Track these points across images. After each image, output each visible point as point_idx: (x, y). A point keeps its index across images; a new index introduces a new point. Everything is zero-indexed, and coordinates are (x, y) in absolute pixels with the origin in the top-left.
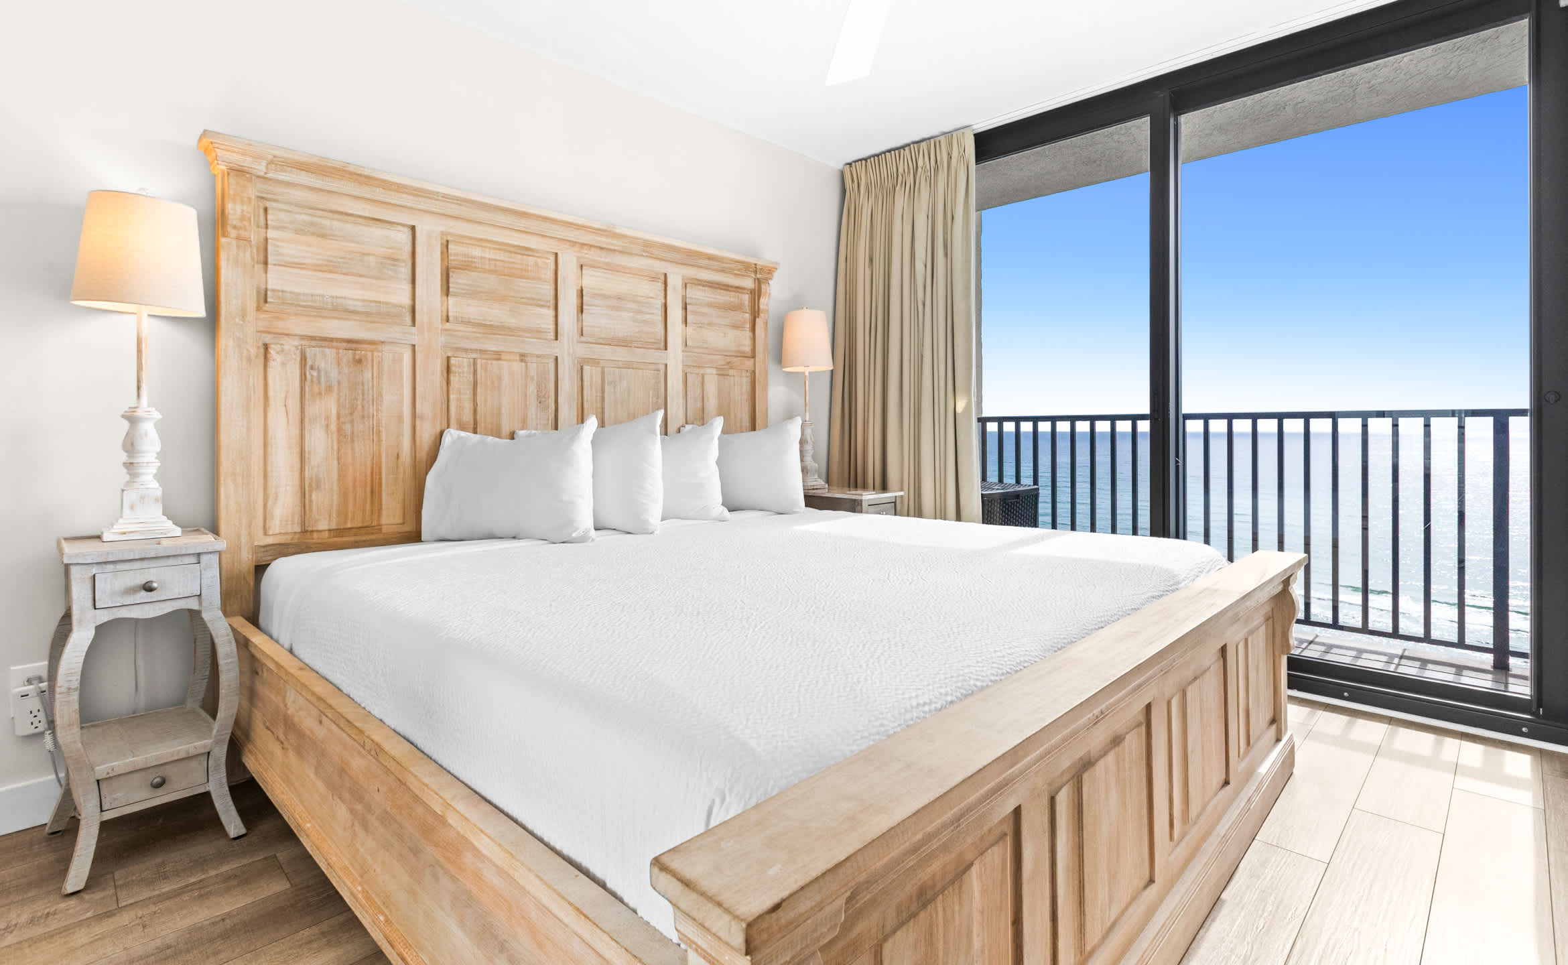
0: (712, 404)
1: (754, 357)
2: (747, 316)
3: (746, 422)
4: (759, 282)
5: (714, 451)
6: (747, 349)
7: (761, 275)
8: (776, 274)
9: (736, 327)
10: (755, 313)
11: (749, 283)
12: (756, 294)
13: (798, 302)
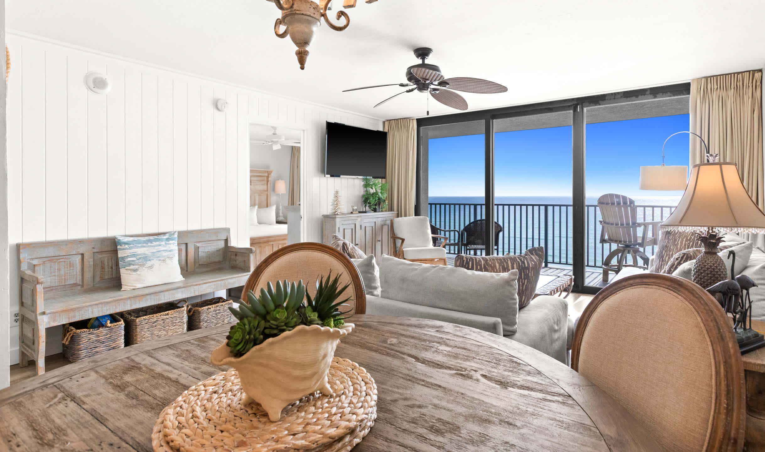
0: (257, 202)
1: (267, 191)
2: (266, 182)
3: (266, 206)
4: (269, 174)
5: (256, 213)
6: (266, 189)
7: (269, 173)
8: (273, 172)
9: (262, 185)
10: (268, 181)
11: (266, 175)
12: (268, 177)
13: (279, 178)
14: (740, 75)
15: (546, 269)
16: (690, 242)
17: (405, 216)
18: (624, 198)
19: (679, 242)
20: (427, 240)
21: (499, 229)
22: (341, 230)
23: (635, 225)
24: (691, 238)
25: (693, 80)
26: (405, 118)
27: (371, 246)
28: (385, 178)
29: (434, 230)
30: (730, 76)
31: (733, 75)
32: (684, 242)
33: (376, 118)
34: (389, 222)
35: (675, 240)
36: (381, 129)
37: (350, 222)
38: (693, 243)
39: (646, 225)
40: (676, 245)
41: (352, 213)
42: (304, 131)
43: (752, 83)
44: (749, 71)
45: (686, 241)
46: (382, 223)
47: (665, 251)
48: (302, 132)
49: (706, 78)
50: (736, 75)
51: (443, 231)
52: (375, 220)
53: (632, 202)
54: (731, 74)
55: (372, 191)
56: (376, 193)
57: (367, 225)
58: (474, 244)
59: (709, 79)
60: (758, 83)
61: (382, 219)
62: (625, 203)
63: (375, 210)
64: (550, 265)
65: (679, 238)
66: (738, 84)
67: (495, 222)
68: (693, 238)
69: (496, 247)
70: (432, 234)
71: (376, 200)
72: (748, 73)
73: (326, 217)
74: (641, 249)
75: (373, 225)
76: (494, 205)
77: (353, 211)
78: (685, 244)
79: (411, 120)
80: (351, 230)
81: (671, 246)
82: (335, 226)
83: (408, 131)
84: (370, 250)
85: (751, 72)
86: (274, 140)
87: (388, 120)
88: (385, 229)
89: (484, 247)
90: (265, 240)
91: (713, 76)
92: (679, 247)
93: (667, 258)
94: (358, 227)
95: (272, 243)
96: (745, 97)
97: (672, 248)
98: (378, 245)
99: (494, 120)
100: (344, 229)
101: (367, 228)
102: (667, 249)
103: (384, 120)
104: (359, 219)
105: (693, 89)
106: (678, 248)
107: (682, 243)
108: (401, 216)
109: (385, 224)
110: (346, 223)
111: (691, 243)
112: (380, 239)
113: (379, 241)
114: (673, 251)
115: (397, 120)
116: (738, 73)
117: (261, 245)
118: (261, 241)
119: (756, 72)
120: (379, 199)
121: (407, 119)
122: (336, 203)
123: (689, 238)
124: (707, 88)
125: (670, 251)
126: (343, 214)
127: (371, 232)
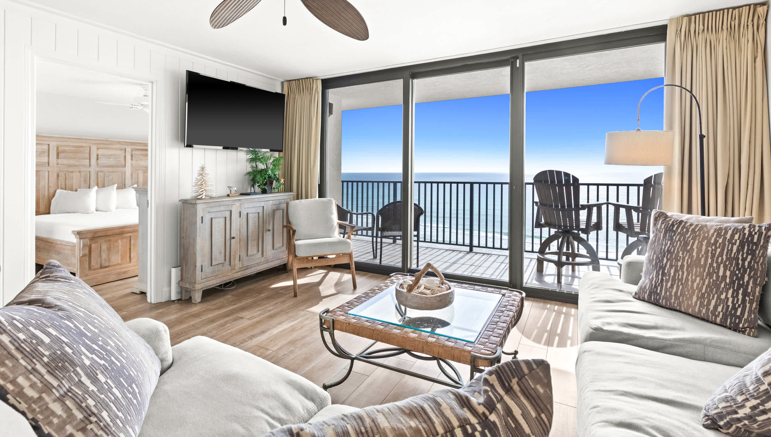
14: (737, 10)
15: (471, 254)
16: (716, 248)
17: (307, 197)
18: (567, 175)
19: (695, 247)
20: (330, 229)
21: (420, 212)
22: (207, 220)
23: (578, 208)
24: (716, 241)
25: (671, 20)
26: (307, 78)
27: (256, 238)
28: (282, 151)
29: (342, 214)
30: (722, 12)
31: (726, 11)
32: (704, 248)
33: (272, 77)
34: (284, 206)
35: (686, 244)
36: (279, 91)
37: (222, 208)
38: (723, 250)
39: (589, 208)
40: (688, 251)
41: (228, 195)
42: (152, 83)
43: (753, 21)
44: (749, 5)
45: (708, 245)
46: (274, 207)
47: (668, 260)
48: (150, 84)
49: (689, 16)
50: (730, 10)
51: (355, 214)
52: (262, 204)
53: (576, 180)
54: (723, 10)
55: (261, 166)
56: (265, 171)
57: (249, 211)
58: (391, 230)
59: (693, 17)
60: (762, 21)
61: (274, 202)
62: (567, 181)
63: (264, 192)
64: (475, 249)
65: (694, 239)
66: (733, 23)
67: (415, 204)
68: (721, 241)
69: (416, 233)
70: (339, 220)
71: (265, 179)
72: (748, 7)
73: (185, 202)
74: (583, 236)
75: (260, 210)
76: (413, 182)
77: (231, 193)
78: (707, 252)
79: (315, 80)
80: (223, 219)
81: (678, 252)
82: (195, 215)
83: (311, 94)
84: (255, 242)
85: (752, 6)
86: (143, 103)
87: (287, 81)
88: (279, 214)
89: (400, 233)
90: (117, 231)
91: (699, 14)
92: (694, 254)
93: (672, 271)
94: (235, 215)
95: (128, 235)
96: (743, 40)
97: (680, 255)
98: (268, 237)
99: (415, 81)
100: (212, 219)
101: (249, 215)
102: (671, 256)
103: (282, 80)
104: (237, 204)
105: (671, 33)
106: (693, 256)
107: (699, 249)
108: (302, 199)
109: (278, 209)
110: (215, 209)
111: (719, 250)
112: (271, 228)
113: (269, 230)
114: (683, 261)
115: (298, 80)
116: (734, 8)
117: (111, 238)
118: (110, 233)
119: (759, 6)
120: (270, 177)
121: (310, 79)
122: (199, 183)
123: (712, 241)
124: (689, 31)
125: (678, 261)
126: (211, 198)
127: (257, 219)
